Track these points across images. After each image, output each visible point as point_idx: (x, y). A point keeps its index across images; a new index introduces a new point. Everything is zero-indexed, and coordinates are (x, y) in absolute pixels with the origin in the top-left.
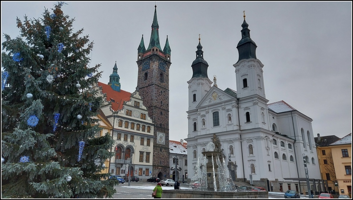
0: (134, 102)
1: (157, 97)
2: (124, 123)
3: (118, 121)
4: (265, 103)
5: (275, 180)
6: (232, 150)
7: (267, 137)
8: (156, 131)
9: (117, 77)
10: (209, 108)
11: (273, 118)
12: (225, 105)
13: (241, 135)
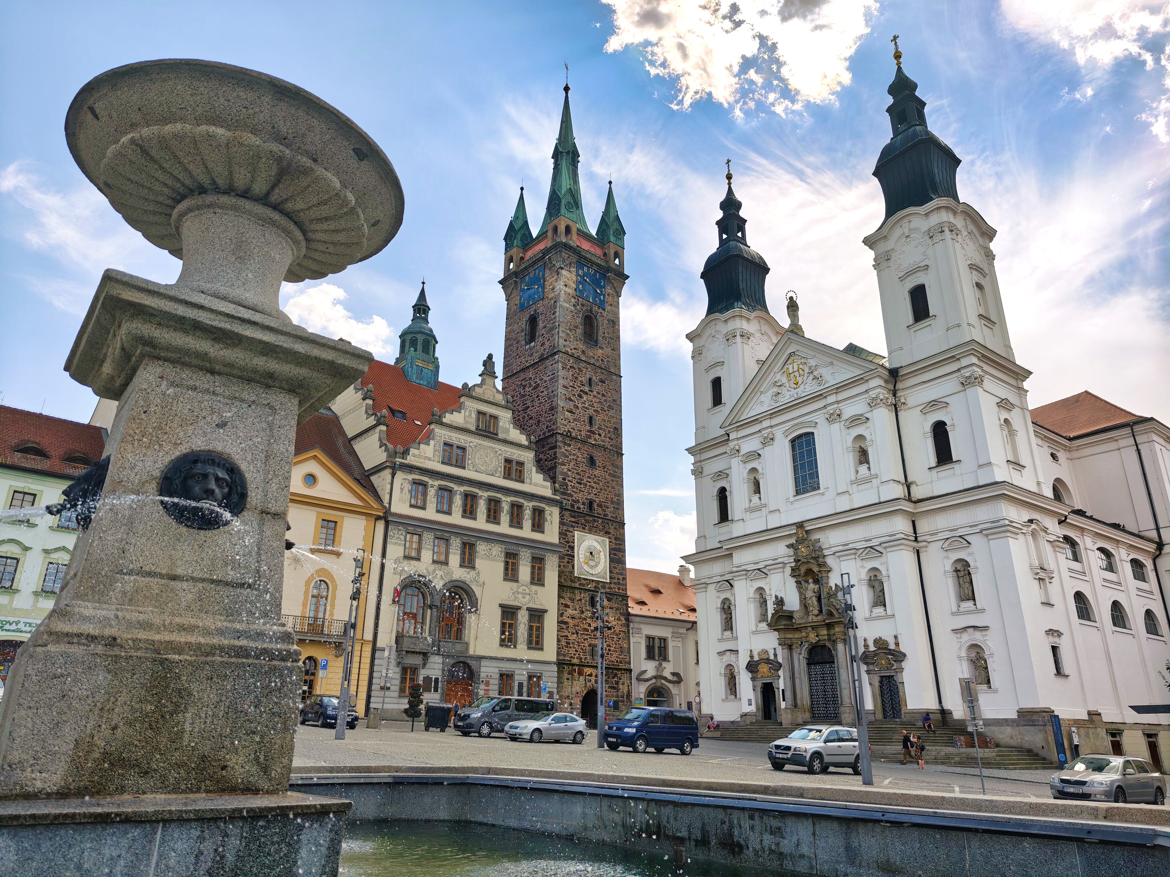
0: (474, 415)
1: (570, 400)
2: (432, 492)
3: (407, 487)
4: (1013, 382)
5: (1085, 717)
6: (878, 589)
7: (1034, 526)
8: (571, 529)
9: (424, 337)
10: (775, 421)
11: (1053, 456)
12: (838, 402)
13: (913, 522)
